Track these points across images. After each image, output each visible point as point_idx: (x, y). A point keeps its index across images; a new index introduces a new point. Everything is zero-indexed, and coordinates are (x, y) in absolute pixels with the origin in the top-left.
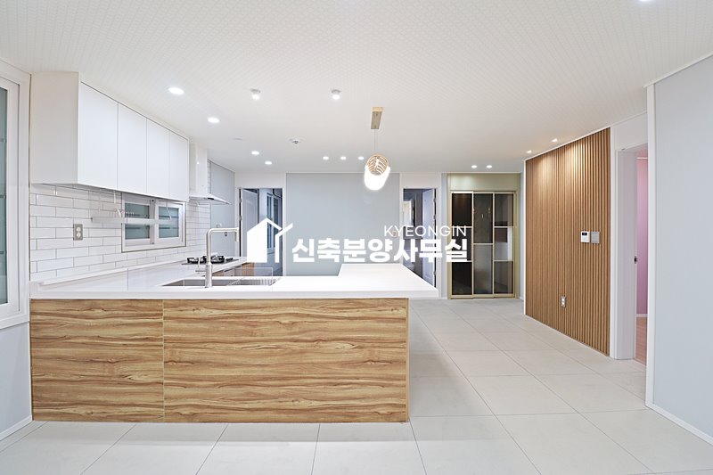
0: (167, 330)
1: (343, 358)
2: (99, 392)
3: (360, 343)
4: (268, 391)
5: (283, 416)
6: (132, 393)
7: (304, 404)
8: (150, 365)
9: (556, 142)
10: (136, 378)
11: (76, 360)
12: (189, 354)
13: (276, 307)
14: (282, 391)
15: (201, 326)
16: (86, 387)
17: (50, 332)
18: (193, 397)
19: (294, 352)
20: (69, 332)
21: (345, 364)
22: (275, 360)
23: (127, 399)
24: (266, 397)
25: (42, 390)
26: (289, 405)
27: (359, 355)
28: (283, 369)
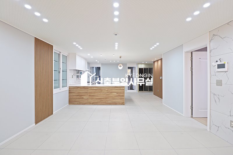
0: (89, 91)
1: (115, 95)
2: (79, 100)
3: (117, 93)
4: (104, 100)
5: (106, 104)
6: (84, 100)
7: (109, 102)
8: (87, 96)
9: (156, 59)
10: (84, 98)
11: (75, 95)
12: (92, 94)
13: (105, 88)
14: (106, 100)
15: (94, 90)
16: (77, 99)
17: (72, 91)
18: (93, 101)
19: (108, 94)
20: (75, 91)
21: (115, 96)
22: (105, 95)
23: (83, 101)
24: (104, 101)
25: (70, 100)
26: (107, 102)
27: (117, 95)
28: (106, 97)
